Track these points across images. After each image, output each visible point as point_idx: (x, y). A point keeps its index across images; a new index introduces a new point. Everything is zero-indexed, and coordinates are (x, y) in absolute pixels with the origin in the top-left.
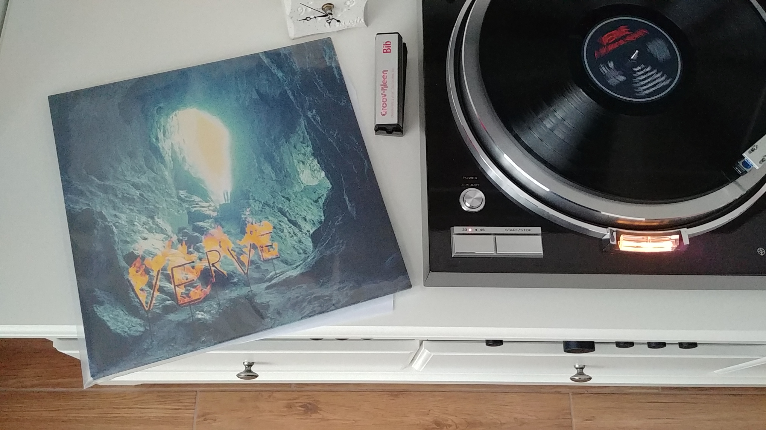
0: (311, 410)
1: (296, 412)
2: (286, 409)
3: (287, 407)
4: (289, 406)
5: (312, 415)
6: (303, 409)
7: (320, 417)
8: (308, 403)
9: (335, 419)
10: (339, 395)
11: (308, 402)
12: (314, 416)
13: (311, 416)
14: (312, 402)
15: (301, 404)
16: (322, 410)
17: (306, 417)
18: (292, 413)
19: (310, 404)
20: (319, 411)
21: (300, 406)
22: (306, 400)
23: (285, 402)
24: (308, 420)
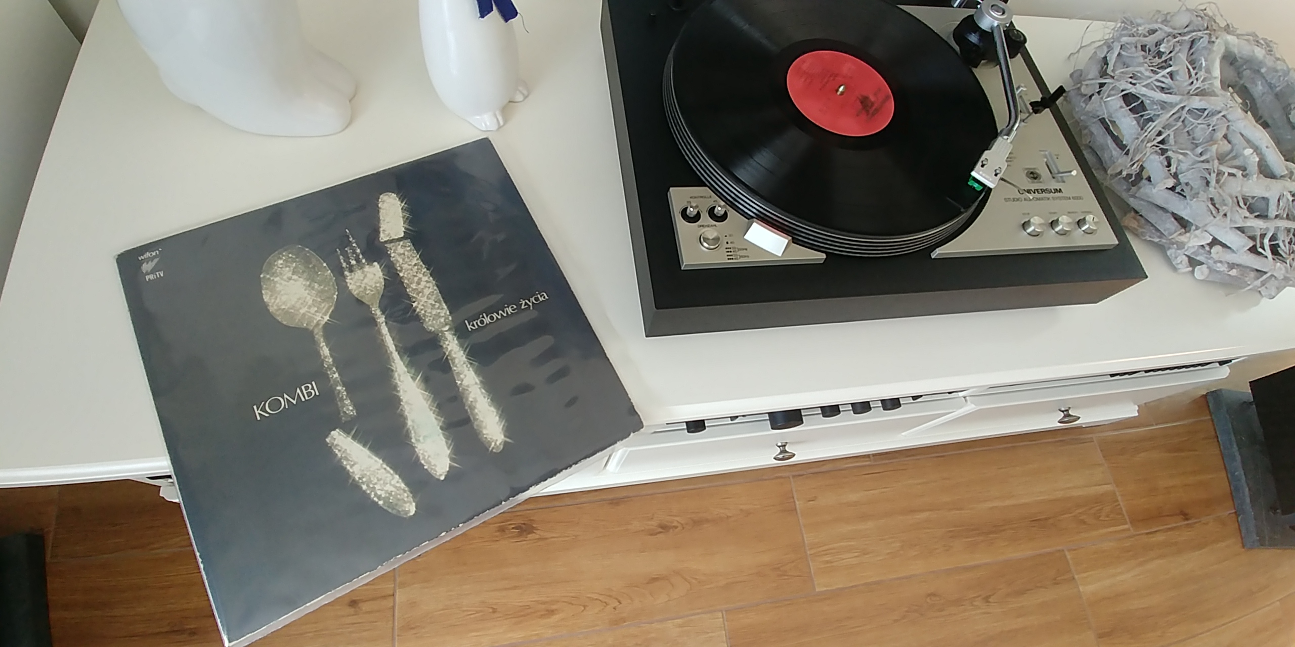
0: (525, 531)
1: (509, 536)
2: (498, 534)
3: (499, 531)
4: (502, 530)
5: (529, 536)
6: (517, 531)
7: (537, 537)
8: (522, 524)
9: (554, 537)
10: (555, 511)
11: (523, 522)
12: (530, 536)
13: (526, 537)
14: (525, 522)
15: (513, 526)
16: (538, 530)
17: (521, 539)
18: (506, 536)
19: (524, 524)
20: (535, 531)
21: (513, 528)
22: (519, 521)
23: (496, 525)
24: (524, 542)
